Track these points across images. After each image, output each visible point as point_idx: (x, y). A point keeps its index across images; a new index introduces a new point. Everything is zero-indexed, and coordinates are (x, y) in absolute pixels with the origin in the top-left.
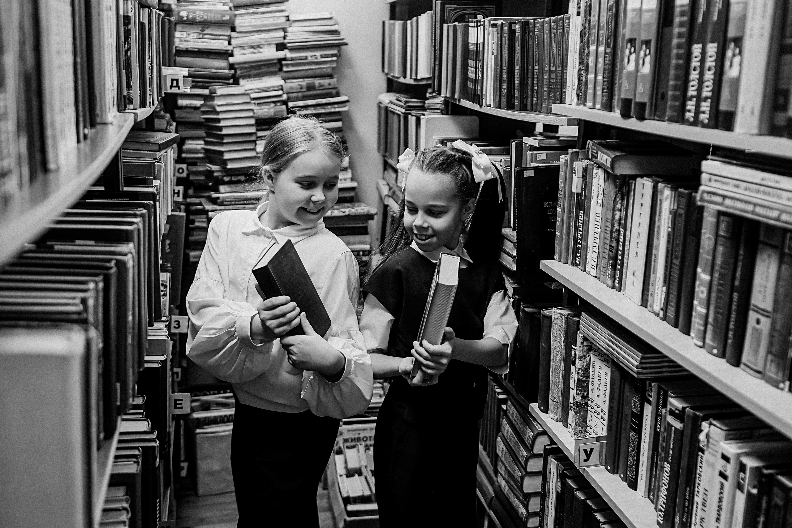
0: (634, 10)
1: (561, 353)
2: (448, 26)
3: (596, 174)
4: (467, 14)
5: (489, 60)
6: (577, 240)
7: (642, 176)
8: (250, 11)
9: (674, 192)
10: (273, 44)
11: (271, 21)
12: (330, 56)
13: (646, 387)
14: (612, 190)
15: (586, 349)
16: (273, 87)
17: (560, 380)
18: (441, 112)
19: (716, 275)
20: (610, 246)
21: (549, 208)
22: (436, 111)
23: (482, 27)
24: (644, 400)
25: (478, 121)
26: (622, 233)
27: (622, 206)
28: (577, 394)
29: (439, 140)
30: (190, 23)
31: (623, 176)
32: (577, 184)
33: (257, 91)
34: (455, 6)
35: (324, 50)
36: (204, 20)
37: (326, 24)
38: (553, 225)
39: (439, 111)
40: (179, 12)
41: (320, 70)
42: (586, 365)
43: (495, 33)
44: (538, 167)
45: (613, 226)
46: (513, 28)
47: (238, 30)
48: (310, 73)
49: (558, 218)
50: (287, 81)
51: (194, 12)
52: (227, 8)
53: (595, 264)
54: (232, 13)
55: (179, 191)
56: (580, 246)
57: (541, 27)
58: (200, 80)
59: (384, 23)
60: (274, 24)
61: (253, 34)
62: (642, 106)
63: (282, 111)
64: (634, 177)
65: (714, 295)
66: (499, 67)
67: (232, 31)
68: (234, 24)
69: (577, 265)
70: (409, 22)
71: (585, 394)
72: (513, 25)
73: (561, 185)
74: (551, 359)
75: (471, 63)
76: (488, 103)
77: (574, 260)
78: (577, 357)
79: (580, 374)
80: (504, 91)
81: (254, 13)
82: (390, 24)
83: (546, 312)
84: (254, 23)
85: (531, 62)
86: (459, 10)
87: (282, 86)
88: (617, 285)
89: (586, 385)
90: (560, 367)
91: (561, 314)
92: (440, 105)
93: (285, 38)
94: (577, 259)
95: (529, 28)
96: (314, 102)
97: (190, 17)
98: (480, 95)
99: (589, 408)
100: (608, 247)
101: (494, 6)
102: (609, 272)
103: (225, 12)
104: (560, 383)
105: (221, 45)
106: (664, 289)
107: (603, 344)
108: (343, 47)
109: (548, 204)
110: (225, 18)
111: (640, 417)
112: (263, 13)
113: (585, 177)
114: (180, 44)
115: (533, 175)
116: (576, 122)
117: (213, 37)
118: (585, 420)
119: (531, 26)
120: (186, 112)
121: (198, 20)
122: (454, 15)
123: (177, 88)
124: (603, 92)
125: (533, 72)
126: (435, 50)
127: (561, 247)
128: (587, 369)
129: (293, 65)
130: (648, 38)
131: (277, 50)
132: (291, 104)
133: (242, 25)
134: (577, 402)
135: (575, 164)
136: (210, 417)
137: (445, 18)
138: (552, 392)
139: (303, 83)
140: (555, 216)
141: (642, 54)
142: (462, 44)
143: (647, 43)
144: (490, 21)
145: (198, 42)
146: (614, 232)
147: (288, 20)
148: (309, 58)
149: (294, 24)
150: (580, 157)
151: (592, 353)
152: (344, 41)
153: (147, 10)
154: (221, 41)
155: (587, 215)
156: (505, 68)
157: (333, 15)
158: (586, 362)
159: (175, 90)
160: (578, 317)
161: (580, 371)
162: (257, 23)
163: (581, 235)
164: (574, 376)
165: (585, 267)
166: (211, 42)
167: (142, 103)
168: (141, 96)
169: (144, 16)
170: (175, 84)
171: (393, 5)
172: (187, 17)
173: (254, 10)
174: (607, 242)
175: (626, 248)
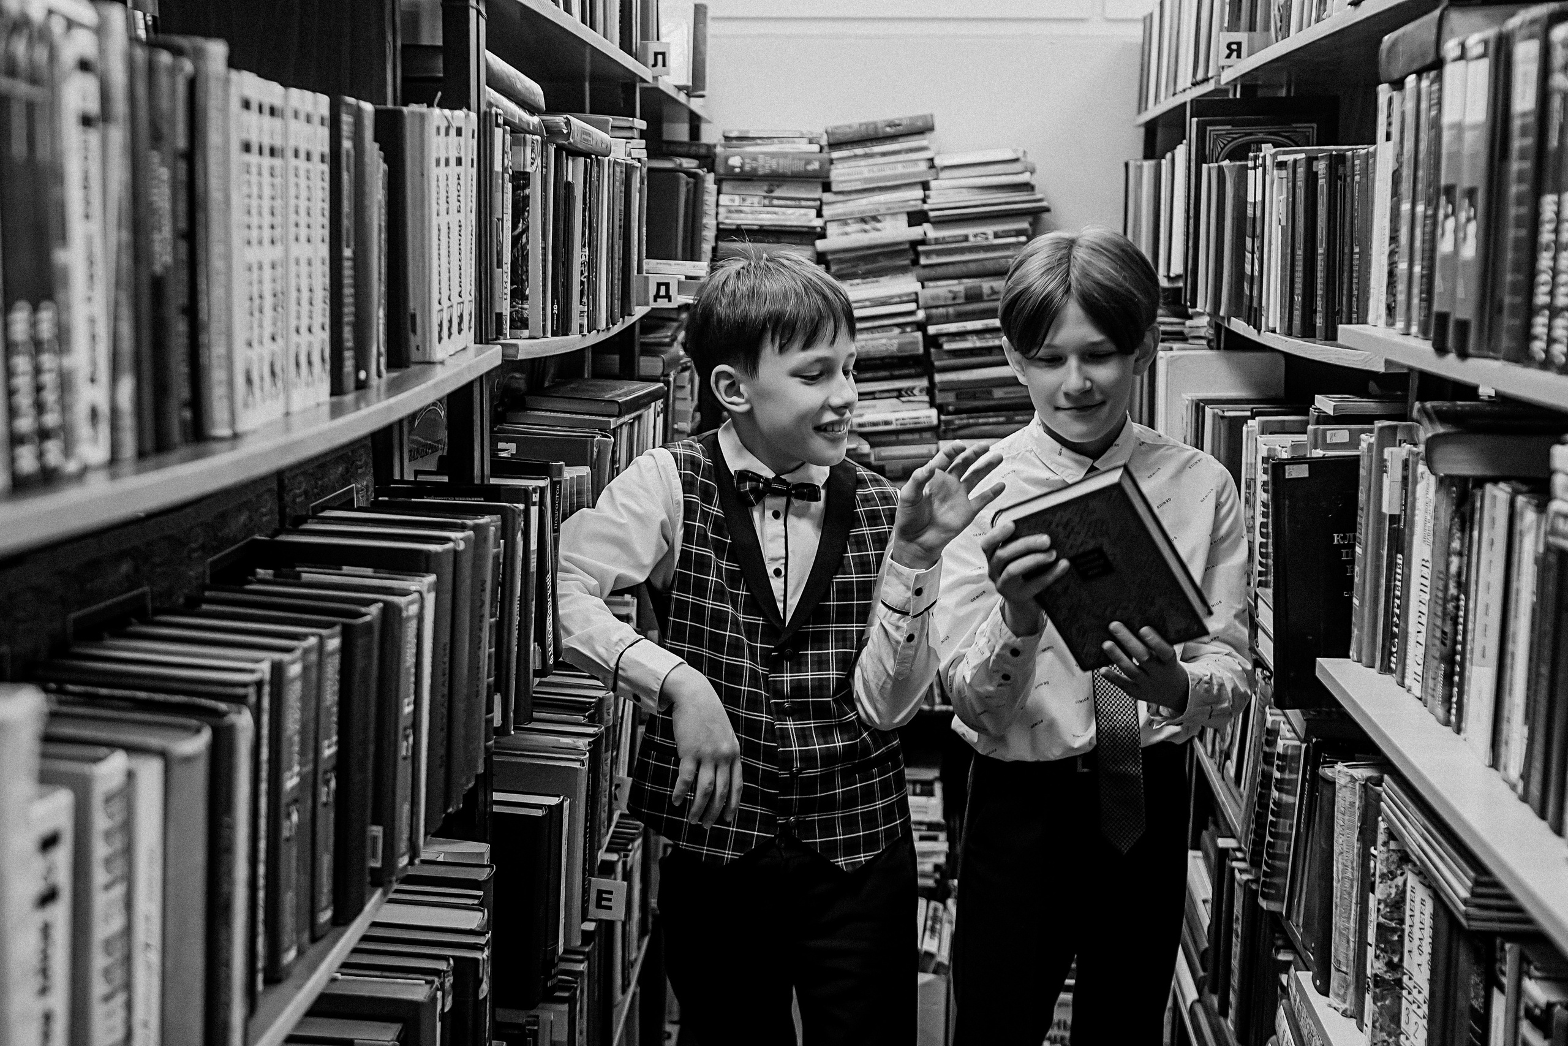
0: (1453, 126)
1: (1352, 862)
2: (1209, 169)
3: (1422, 476)
4: (1253, 143)
5: (1274, 236)
6: (1392, 616)
7: (1495, 481)
8: (859, 151)
9: (1541, 516)
10: (901, 213)
11: (900, 169)
12: (1012, 233)
13: (1495, 952)
14: (1447, 510)
15: (1395, 857)
16: (900, 296)
17: (1352, 924)
18: (1208, 344)
20: (1444, 633)
21: (1344, 546)
23: (1260, 170)
24: (1492, 981)
25: (1283, 364)
26: (1462, 603)
27: (1462, 545)
28: (1377, 957)
29: (1193, 400)
30: (746, 178)
31: (1463, 480)
32: (1391, 496)
33: (867, 303)
34: (1229, 127)
35: (1002, 223)
36: (773, 171)
37: (1004, 172)
38: (1348, 584)
39: (1204, 342)
40: (727, 159)
41: (992, 263)
42: (1396, 894)
43: (1285, 181)
44: (1324, 457)
45: (1446, 588)
46: (1314, 169)
47: (834, 188)
48: (973, 267)
49: (1357, 569)
50: (926, 283)
51: (754, 158)
52: (816, 148)
53: (1419, 669)
54: (825, 155)
56: (1396, 630)
57: (1364, 165)
59: (1127, 165)
60: (903, 176)
61: (866, 195)
62: (1463, 326)
63: (916, 343)
64: (1480, 482)
66: (1289, 250)
67: (824, 191)
68: (828, 177)
69: (1389, 670)
70: (1164, 161)
71: (1396, 959)
72: (1315, 163)
73: (1362, 497)
74: (1335, 874)
75: (1249, 241)
76: (1271, 325)
77: (1386, 662)
78: (1378, 874)
79: (1383, 912)
80: (1298, 299)
81: (867, 156)
82: (1137, 166)
83: (1326, 772)
84: (866, 173)
85: (1347, 240)
86: (1237, 135)
87: (916, 294)
88: (1453, 718)
89: (1396, 938)
90: (1350, 894)
91: (1352, 776)
92: (1205, 329)
93: (924, 201)
94: (1393, 659)
95: (1345, 169)
96: (978, 325)
97: (747, 168)
98: (1256, 308)
99: (1405, 993)
100: (1438, 634)
101: (1315, 125)
102: (1440, 689)
103: (813, 156)
104: (1352, 930)
105: (802, 217)
106: (1526, 730)
107: (1416, 848)
108: (1045, 216)
109: (1342, 539)
110: (810, 168)
111: (1483, 1019)
112: (884, 154)
113: (1405, 479)
114: (727, 218)
115: (1307, 475)
117: (788, 203)
118: (1396, 1018)
119: (1349, 164)
121: (761, 172)
122: (1225, 145)
123: (667, 299)
124: (1421, 300)
125: (1352, 259)
126: (1188, 218)
127: (1361, 629)
128: (1397, 902)
129: (939, 253)
130: (1474, 184)
131: (910, 225)
132: (932, 330)
133: (842, 178)
134: (1376, 975)
135: (1387, 452)
137: (1207, 153)
138: (1337, 950)
139: (959, 287)
140: (1352, 562)
141: (1463, 216)
142: (1234, 206)
143: (1471, 193)
144: (1275, 156)
145: (760, 213)
146: (1449, 601)
147: (932, 167)
148: (971, 239)
149: (942, 175)
150: (1399, 437)
151: (1407, 868)
152: (1044, 204)
153: (582, 159)
154: (803, 211)
155: (1407, 563)
156: (1300, 252)
157: (1020, 155)
158: (1397, 886)
159: (663, 303)
160: (1380, 785)
161: (1382, 907)
162: (871, 175)
163: (1399, 607)
164: (1373, 917)
165: (1403, 677)
166: (784, 213)
167: (562, 327)
168: (558, 315)
169: (574, 171)
170: (663, 292)
171: (1150, 128)
172: (742, 167)
173: (867, 150)
174: (1439, 622)
175: (1469, 637)
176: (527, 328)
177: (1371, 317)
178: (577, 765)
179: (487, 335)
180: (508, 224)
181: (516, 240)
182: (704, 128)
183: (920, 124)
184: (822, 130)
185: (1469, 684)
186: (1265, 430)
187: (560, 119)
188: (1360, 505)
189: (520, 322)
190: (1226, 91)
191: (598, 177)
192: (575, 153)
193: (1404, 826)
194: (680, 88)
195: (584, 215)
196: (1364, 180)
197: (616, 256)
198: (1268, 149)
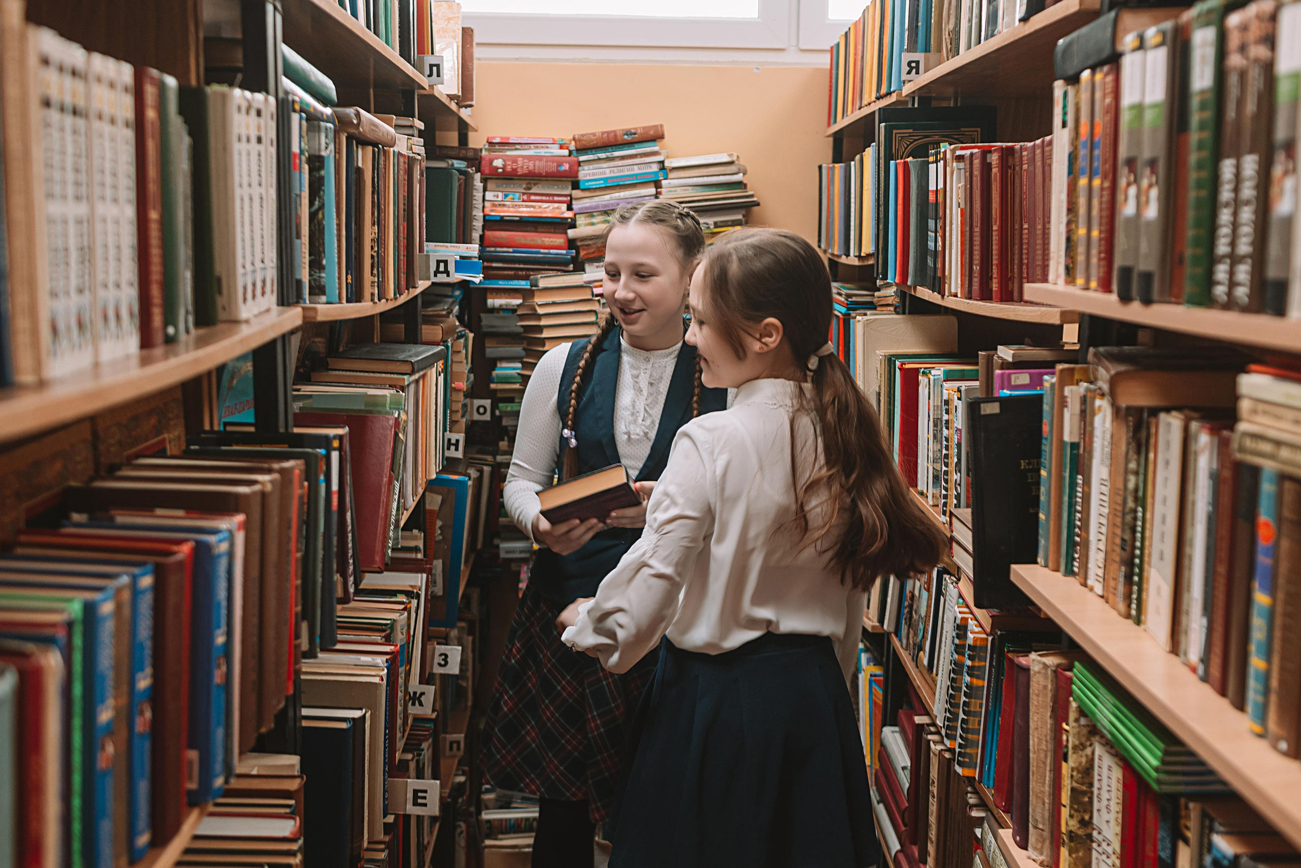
0: (1131, 107)
1: (1046, 736)
2: (896, 165)
3: (1100, 407)
4: (931, 143)
5: (954, 217)
6: (1074, 528)
7: (1168, 410)
8: (602, 155)
9: (1216, 440)
11: (636, 170)
12: (730, 223)
13: (1180, 810)
14: (1124, 437)
15: (1085, 731)
17: (1047, 788)
18: (895, 309)
19: (1280, 595)
20: (1123, 540)
21: (1030, 471)
22: (888, 308)
23: (942, 162)
24: (1178, 836)
25: (956, 324)
26: (1140, 514)
27: (1139, 465)
28: (1071, 816)
29: (885, 356)
30: (508, 177)
31: (1139, 410)
32: (1071, 426)
34: (911, 131)
35: (721, 215)
36: (530, 172)
37: (723, 173)
38: (1035, 502)
39: (892, 309)
40: (491, 161)
42: (1087, 762)
43: (963, 171)
44: (1011, 396)
45: (1124, 502)
46: (988, 161)
47: (582, 187)
49: (1043, 489)
51: (514, 160)
52: (566, 152)
53: (1100, 572)
54: (574, 159)
55: (457, 441)
56: (1077, 539)
57: (1031, 155)
58: (522, 266)
59: (820, 167)
60: (641, 176)
61: (606, 192)
62: (1147, 277)
64: (1154, 412)
65: (1278, 634)
66: (968, 229)
67: (573, 189)
68: (577, 177)
69: (1073, 574)
70: (853, 163)
71: (1087, 817)
72: (988, 155)
73: (1046, 428)
74: (1031, 748)
75: (931, 223)
76: (953, 291)
77: (1069, 566)
78: (1070, 745)
79: (1075, 778)
80: (976, 268)
81: (608, 159)
82: (829, 169)
83: (1023, 661)
84: (607, 174)
85: (1017, 218)
86: (917, 138)
88: (1134, 612)
89: (1086, 799)
90: (1044, 763)
91: (1044, 664)
92: (893, 298)
94: (1076, 564)
95: (1014, 158)
97: (509, 169)
98: (940, 278)
99: (1095, 845)
100: (1118, 541)
101: (979, 129)
102: (1121, 588)
103: (563, 159)
104: (1047, 794)
105: (555, 210)
106: (1204, 621)
107: (1106, 723)
108: (755, 209)
109: (1029, 464)
110: (562, 168)
112: (623, 158)
113: (1083, 412)
114: (492, 211)
115: (998, 412)
116: (1076, 317)
117: (544, 198)
119: (1017, 155)
120: (497, 318)
121: (520, 172)
122: (908, 146)
123: (445, 275)
124: (1099, 259)
125: (1021, 234)
126: (879, 206)
127: (1047, 540)
128: (1087, 769)
130: (1154, 154)
133: (588, 178)
134: (1072, 832)
135: (1067, 390)
136: (510, 820)
137: (894, 151)
138: (1034, 811)
140: (1038, 484)
141: (1145, 183)
142: (917, 194)
143: (1152, 163)
144: (953, 151)
145: (520, 206)
146: (1128, 513)
147: (663, 168)
149: (671, 175)
150: (1077, 377)
151: (1096, 740)
152: (755, 199)
153: (370, 148)
154: (556, 205)
155: (1087, 482)
156: (977, 229)
157: (735, 158)
158: (1087, 756)
159: (442, 278)
160: (1070, 670)
161: (1075, 773)
162: (612, 175)
163: (1080, 520)
164: (1067, 784)
165: (1086, 578)
166: (540, 207)
167: (355, 295)
168: (351, 285)
169: (364, 158)
170: (442, 268)
171: (838, 137)
172: (504, 168)
173: (609, 154)
174: (1118, 531)
175: (1147, 543)
176: (324, 293)
177: (1051, 277)
178: (376, 680)
179: (288, 298)
180: (305, 201)
181: (313, 216)
182: (471, 135)
183: (652, 132)
184: (571, 137)
185: (1148, 583)
186: (950, 377)
187: (351, 111)
188: (1044, 435)
189: (317, 289)
190: (906, 103)
191: (385, 165)
192: (364, 142)
193: (1095, 705)
194: (451, 97)
195: (373, 198)
196: (1032, 168)
197: (401, 235)
198: (944, 147)
